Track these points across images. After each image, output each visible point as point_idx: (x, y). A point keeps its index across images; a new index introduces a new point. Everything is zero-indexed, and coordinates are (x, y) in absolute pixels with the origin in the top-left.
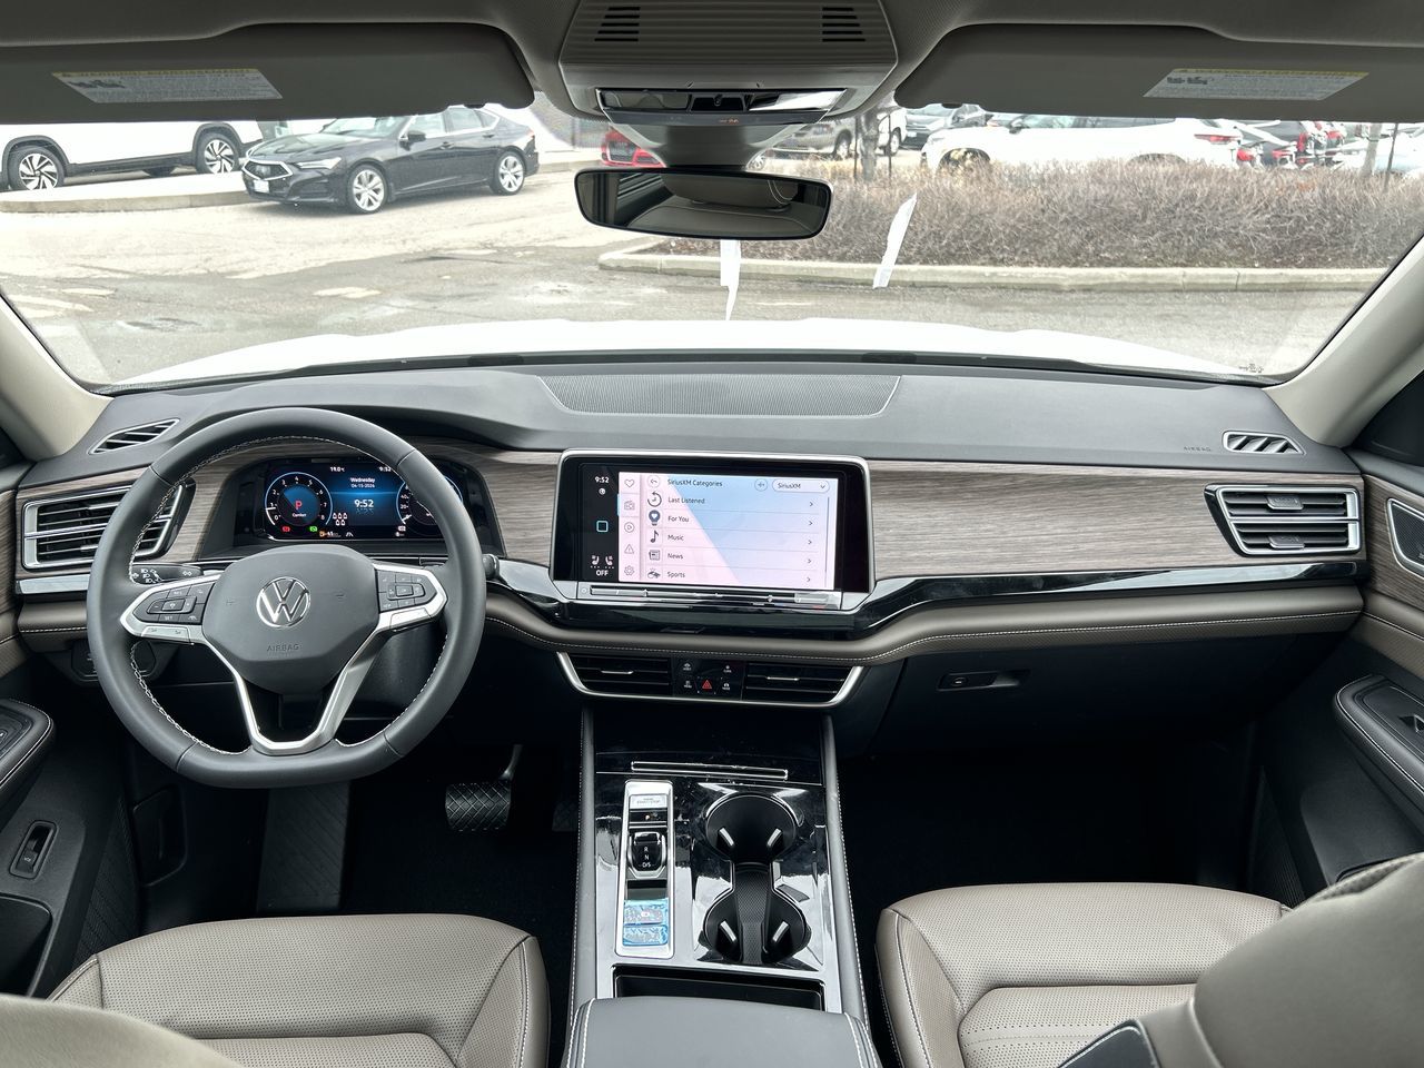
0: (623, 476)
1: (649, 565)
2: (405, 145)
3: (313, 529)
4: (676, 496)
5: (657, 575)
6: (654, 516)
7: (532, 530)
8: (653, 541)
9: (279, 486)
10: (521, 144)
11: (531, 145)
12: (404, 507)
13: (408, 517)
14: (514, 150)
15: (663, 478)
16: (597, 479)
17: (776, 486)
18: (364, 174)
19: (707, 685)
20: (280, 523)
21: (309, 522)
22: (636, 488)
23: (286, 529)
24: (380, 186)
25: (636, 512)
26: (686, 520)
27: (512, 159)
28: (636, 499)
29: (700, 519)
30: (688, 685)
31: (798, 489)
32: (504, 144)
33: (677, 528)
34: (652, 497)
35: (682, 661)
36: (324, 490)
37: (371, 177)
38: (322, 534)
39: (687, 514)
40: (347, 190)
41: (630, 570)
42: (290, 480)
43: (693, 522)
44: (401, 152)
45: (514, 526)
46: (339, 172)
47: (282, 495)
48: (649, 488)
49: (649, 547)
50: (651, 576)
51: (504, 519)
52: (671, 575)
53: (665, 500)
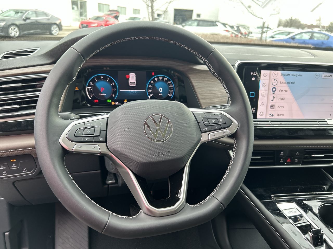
0: (263, 72)
1: (270, 111)
2: (25, 20)
3: (109, 101)
4: (283, 81)
5: (273, 115)
6: (274, 90)
7: (213, 98)
8: (272, 100)
9: (93, 81)
10: (58, 22)
11: (60, 23)
12: (150, 91)
13: (151, 95)
14: (55, 24)
15: (279, 73)
16: (252, 73)
17: (323, 76)
18: (13, 27)
19: (289, 160)
20: (93, 98)
21: (107, 98)
22: (268, 77)
23: (96, 101)
24: (18, 31)
25: (267, 88)
26: (287, 91)
27: (55, 26)
28: (267, 82)
29: (292, 91)
30: (281, 161)
31: (331, 78)
32: (53, 22)
33: (283, 95)
34: (274, 81)
35: (280, 151)
36: (114, 83)
37: (15, 29)
38: (113, 103)
39: (287, 89)
40: (7, 32)
41: (262, 114)
42: (99, 78)
43: (289, 92)
44: (23, 22)
45: (205, 97)
46: (5, 26)
47: (95, 85)
48: (273, 77)
49: (271, 103)
50: (270, 116)
51: (200, 94)
52: (278, 115)
53: (279, 83)
